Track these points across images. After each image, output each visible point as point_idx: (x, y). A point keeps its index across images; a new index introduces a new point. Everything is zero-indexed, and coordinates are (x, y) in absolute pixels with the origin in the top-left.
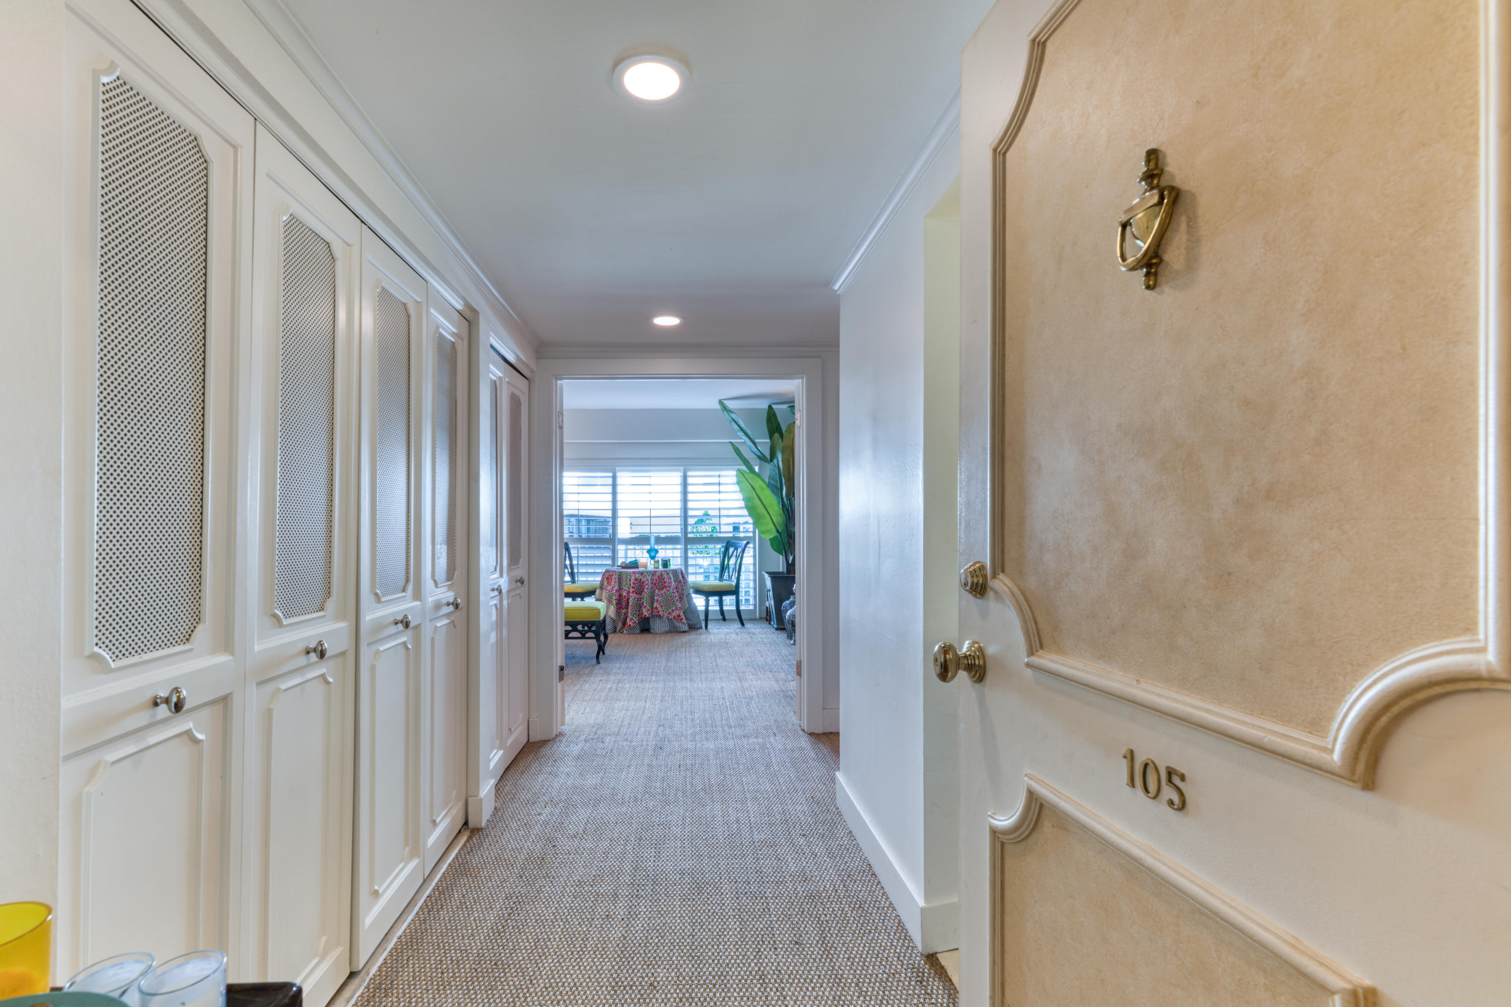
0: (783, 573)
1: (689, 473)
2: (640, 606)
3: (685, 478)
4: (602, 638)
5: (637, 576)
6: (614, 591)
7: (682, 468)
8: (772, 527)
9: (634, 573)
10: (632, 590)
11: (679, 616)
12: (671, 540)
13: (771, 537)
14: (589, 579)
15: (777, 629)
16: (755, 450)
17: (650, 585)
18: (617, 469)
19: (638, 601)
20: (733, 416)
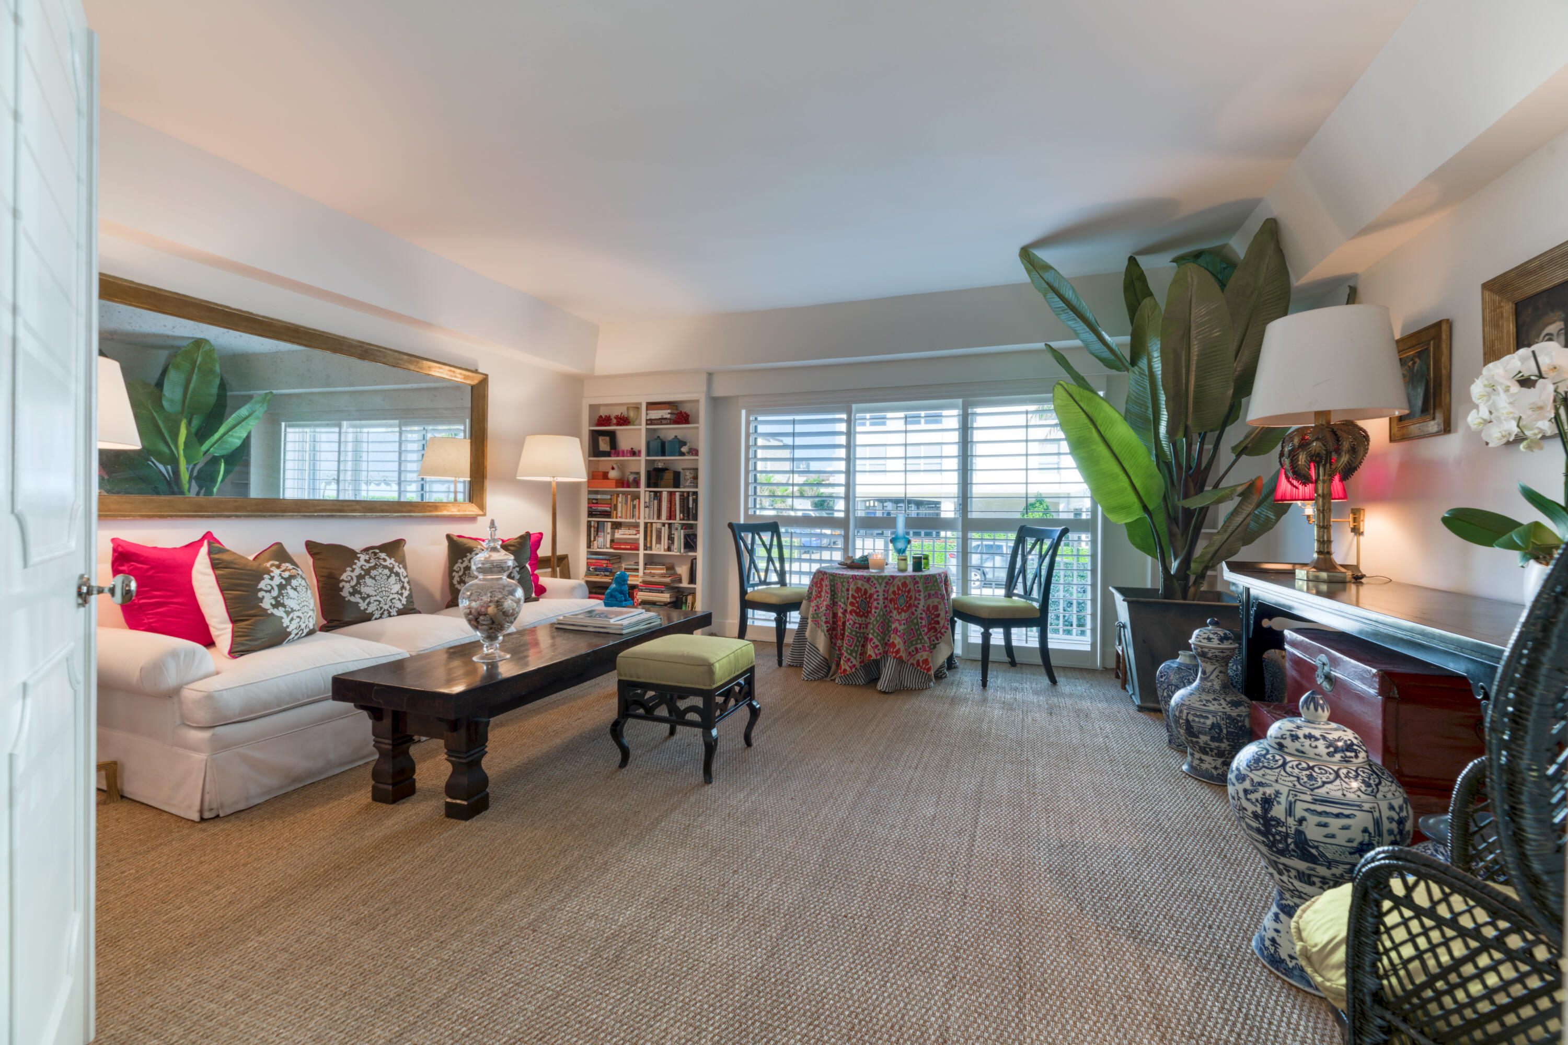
0: (1152, 592)
1: (972, 410)
2: (862, 638)
3: (966, 417)
5: (860, 583)
7: (960, 401)
8: (1133, 499)
9: (859, 577)
10: (850, 608)
11: (926, 661)
13: (1132, 521)
15: (1141, 709)
16: (1097, 346)
17: (881, 601)
18: (854, 406)
19: (860, 628)
20: (1048, 276)
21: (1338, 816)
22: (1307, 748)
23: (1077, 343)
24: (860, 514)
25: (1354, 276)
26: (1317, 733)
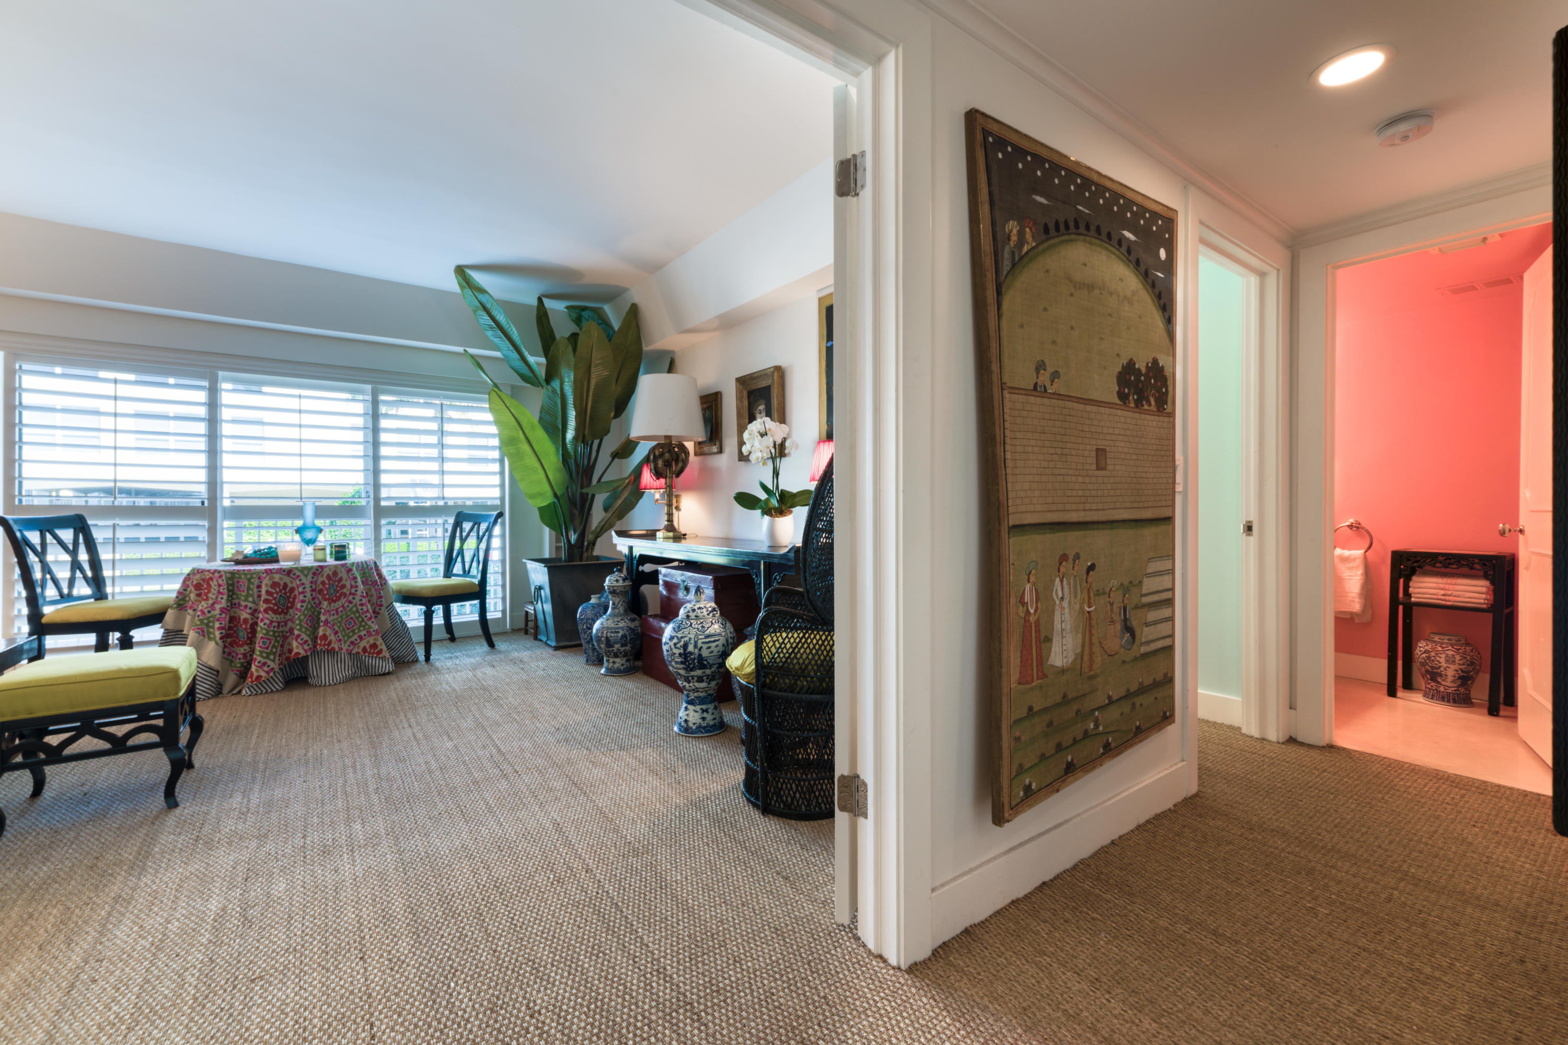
0: (561, 559)
1: (382, 397)
2: (282, 636)
3: (375, 403)
4: (185, 733)
5: (277, 578)
6: (217, 612)
7: (368, 387)
8: (547, 488)
9: (268, 572)
10: (263, 606)
11: (374, 646)
12: (348, 510)
13: (544, 504)
14: (147, 588)
15: (557, 648)
16: (519, 364)
17: (308, 594)
18: (221, 374)
19: (278, 626)
20: (483, 298)
21: (714, 641)
22: (699, 614)
23: (498, 354)
24: (227, 503)
25: (672, 352)
26: (702, 606)
